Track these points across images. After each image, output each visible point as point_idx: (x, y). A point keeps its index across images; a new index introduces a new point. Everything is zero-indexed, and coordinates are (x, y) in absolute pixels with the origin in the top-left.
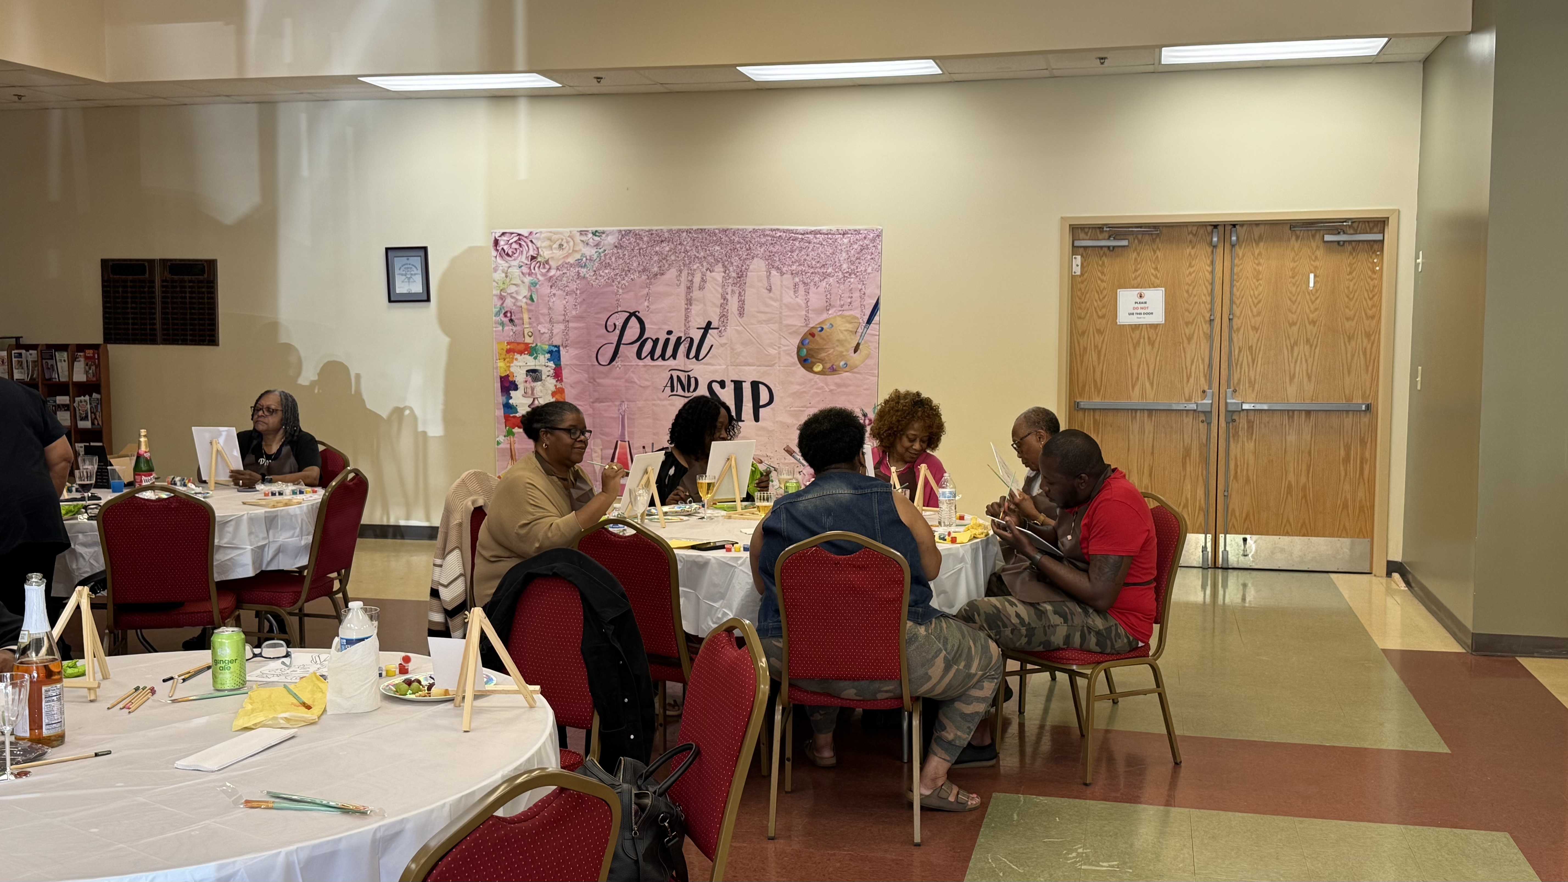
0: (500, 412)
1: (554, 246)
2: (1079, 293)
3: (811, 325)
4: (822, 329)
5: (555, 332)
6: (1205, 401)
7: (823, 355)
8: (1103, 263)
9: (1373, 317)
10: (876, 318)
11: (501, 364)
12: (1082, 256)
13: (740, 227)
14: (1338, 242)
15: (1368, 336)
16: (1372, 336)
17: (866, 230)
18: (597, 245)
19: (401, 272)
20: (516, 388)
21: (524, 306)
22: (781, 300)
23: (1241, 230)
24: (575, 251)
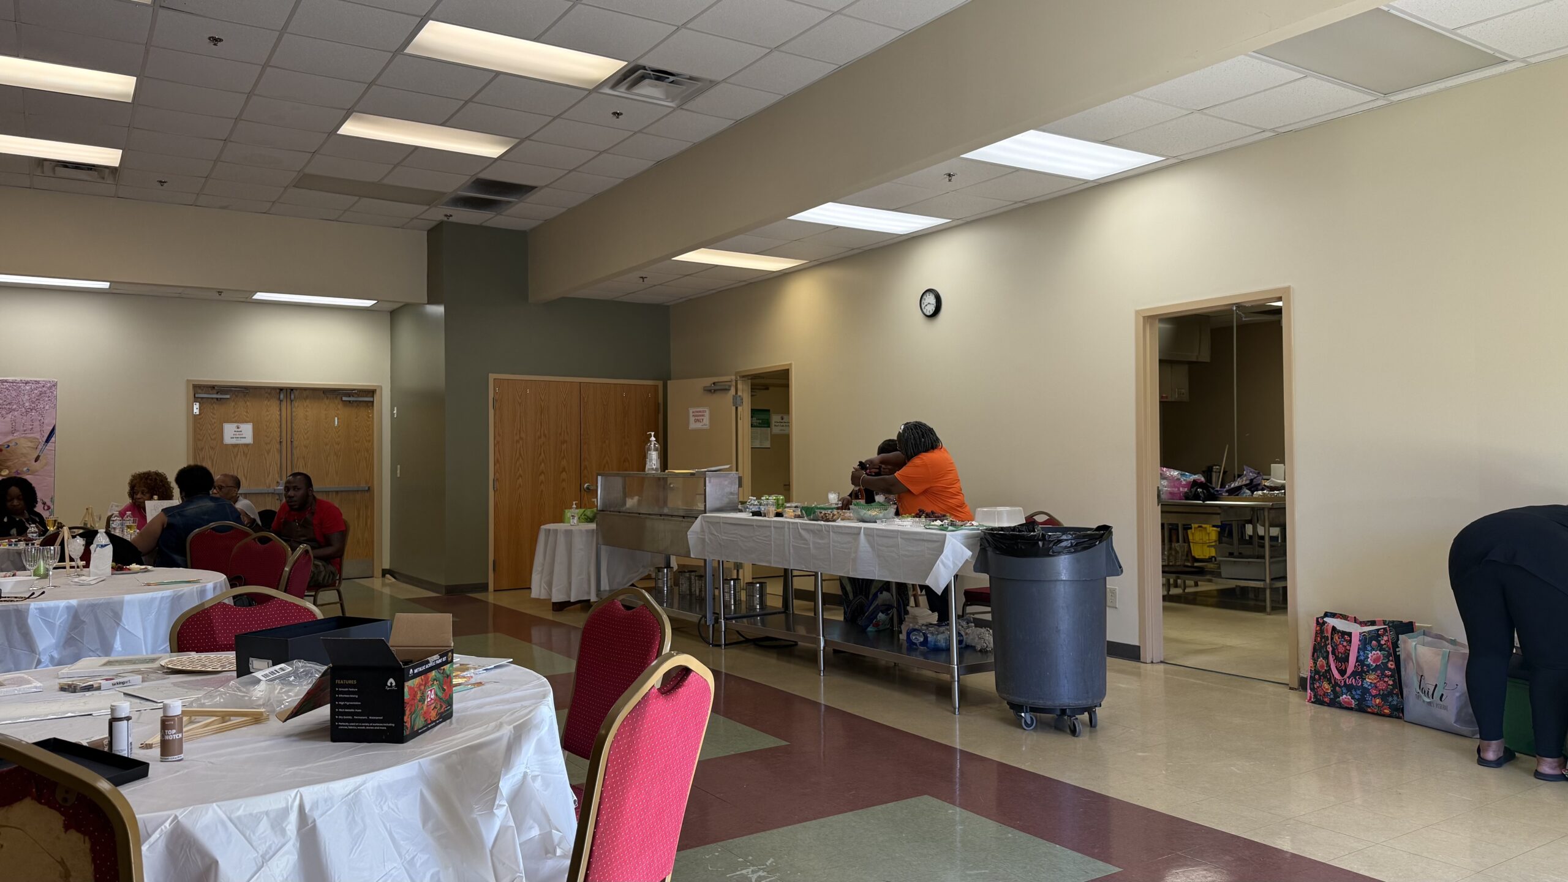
2: (199, 425)
4: (9, 446)
6: (279, 488)
7: (9, 464)
8: (214, 407)
9: (369, 441)
10: (53, 439)
12: (200, 403)
14: (350, 401)
15: (367, 450)
16: (370, 450)
17: (44, 381)
23: (297, 393)
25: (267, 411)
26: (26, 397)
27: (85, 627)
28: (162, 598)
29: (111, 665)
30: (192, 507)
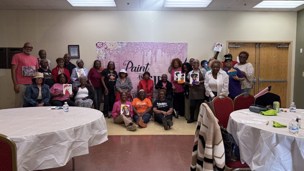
1: (111, 46)
12: (230, 49)
17: (184, 43)
18: (122, 46)
19: (72, 51)
22: (165, 58)
23: (261, 44)
24: (116, 47)
25: (251, 52)
26: (179, 48)
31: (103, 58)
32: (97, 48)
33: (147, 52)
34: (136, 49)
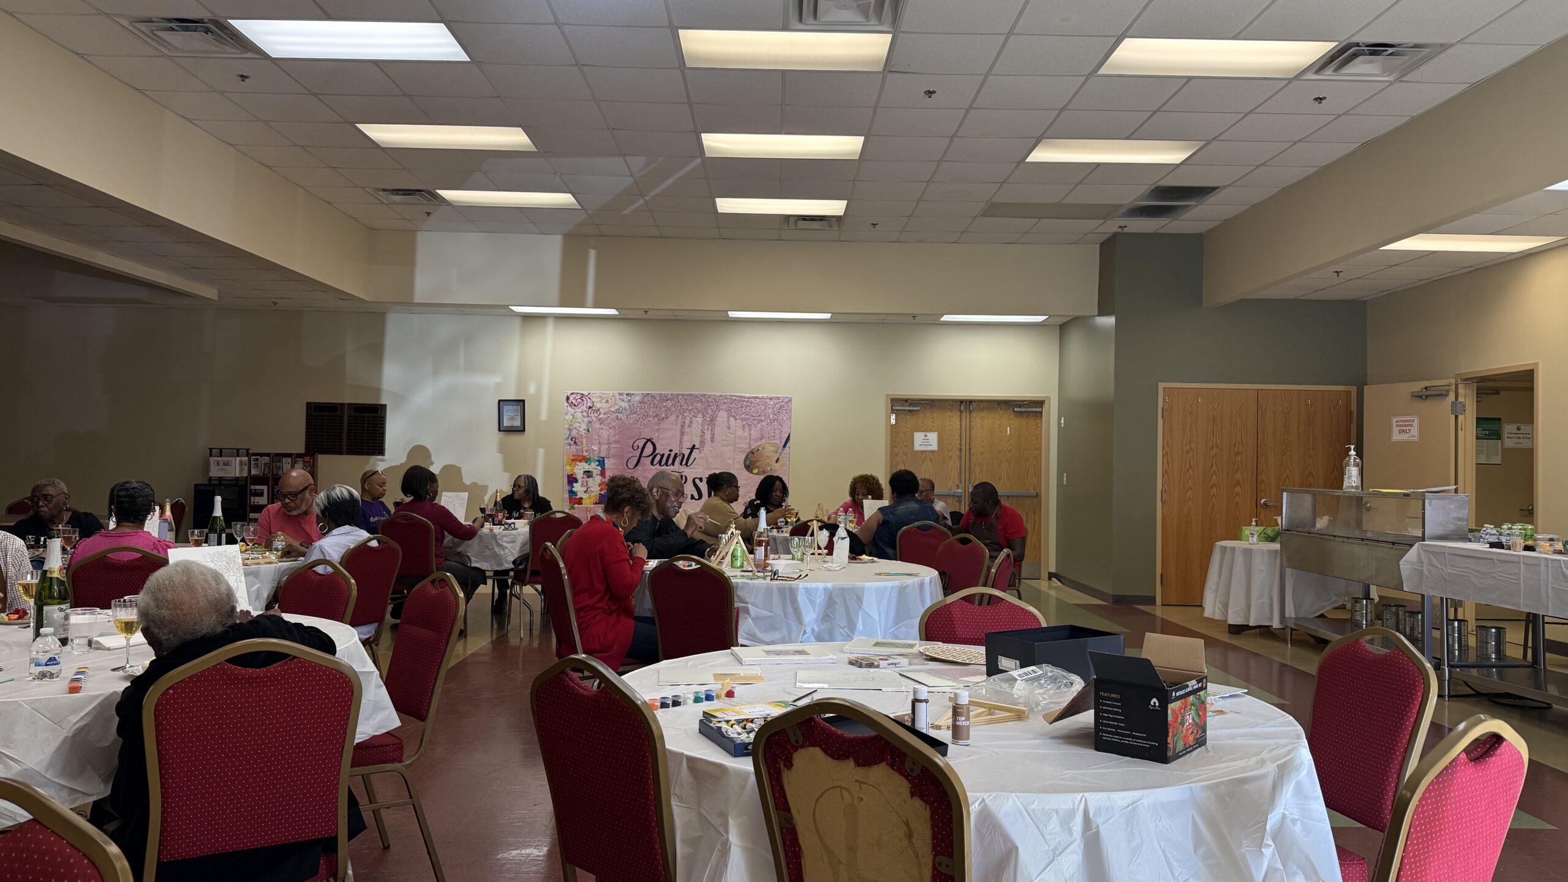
0: (567, 496)
1: (603, 401)
2: (895, 434)
3: (752, 448)
4: (758, 450)
5: (602, 449)
6: (959, 491)
7: (758, 464)
8: (907, 418)
9: (1038, 449)
10: (788, 444)
11: (568, 468)
12: (896, 414)
13: (712, 393)
14: (1021, 412)
15: (1035, 458)
16: (1038, 458)
17: (783, 397)
18: (629, 401)
19: (508, 414)
20: (577, 481)
21: (583, 434)
22: (735, 434)
23: (974, 404)
24: (615, 404)
25: (950, 421)
26: (771, 410)
27: (837, 606)
28: (892, 587)
29: (880, 646)
30: (901, 508)
31: (583, 432)
32: (569, 408)
33: (691, 419)
34: (664, 409)
